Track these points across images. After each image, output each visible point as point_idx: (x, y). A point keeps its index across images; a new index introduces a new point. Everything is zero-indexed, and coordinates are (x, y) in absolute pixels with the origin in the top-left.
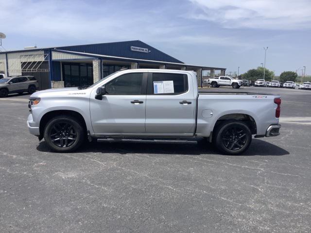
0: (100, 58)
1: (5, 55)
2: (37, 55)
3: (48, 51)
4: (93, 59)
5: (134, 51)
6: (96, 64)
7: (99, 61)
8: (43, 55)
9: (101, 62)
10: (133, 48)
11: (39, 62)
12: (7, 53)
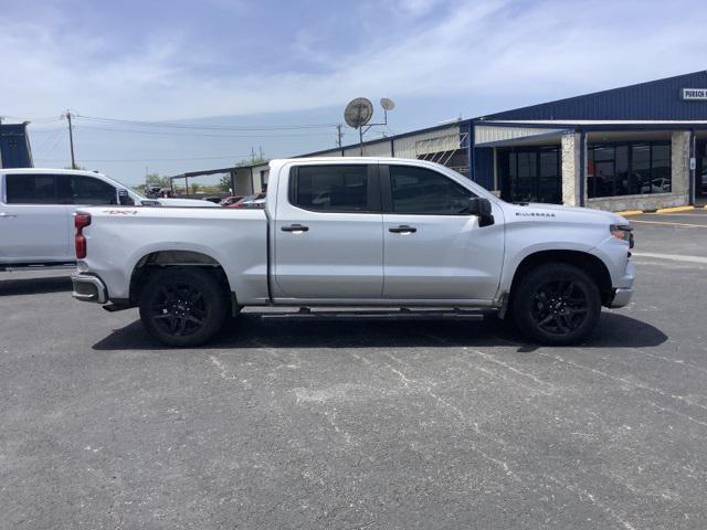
0: (580, 129)
1: (389, 144)
2: (445, 137)
3: (468, 127)
4: (562, 133)
5: (691, 101)
6: (569, 145)
7: (578, 136)
8: (458, 137)
9: (582, 138)
10: (688, 94)
11: (449, 153)
12: (392, 140)
